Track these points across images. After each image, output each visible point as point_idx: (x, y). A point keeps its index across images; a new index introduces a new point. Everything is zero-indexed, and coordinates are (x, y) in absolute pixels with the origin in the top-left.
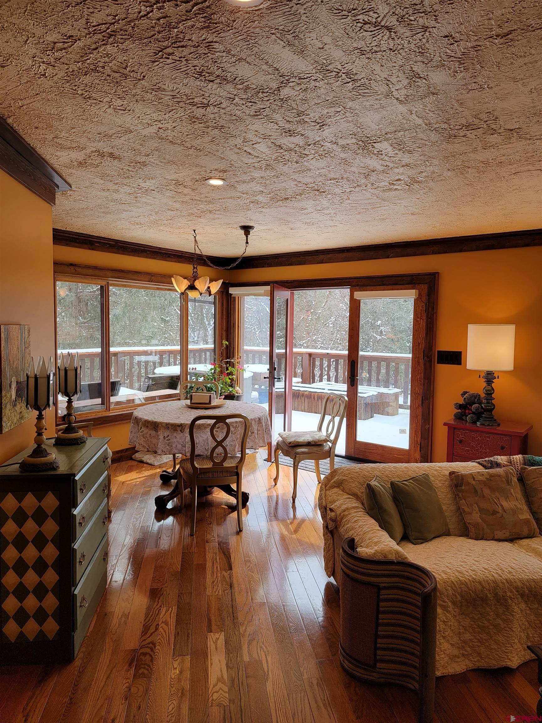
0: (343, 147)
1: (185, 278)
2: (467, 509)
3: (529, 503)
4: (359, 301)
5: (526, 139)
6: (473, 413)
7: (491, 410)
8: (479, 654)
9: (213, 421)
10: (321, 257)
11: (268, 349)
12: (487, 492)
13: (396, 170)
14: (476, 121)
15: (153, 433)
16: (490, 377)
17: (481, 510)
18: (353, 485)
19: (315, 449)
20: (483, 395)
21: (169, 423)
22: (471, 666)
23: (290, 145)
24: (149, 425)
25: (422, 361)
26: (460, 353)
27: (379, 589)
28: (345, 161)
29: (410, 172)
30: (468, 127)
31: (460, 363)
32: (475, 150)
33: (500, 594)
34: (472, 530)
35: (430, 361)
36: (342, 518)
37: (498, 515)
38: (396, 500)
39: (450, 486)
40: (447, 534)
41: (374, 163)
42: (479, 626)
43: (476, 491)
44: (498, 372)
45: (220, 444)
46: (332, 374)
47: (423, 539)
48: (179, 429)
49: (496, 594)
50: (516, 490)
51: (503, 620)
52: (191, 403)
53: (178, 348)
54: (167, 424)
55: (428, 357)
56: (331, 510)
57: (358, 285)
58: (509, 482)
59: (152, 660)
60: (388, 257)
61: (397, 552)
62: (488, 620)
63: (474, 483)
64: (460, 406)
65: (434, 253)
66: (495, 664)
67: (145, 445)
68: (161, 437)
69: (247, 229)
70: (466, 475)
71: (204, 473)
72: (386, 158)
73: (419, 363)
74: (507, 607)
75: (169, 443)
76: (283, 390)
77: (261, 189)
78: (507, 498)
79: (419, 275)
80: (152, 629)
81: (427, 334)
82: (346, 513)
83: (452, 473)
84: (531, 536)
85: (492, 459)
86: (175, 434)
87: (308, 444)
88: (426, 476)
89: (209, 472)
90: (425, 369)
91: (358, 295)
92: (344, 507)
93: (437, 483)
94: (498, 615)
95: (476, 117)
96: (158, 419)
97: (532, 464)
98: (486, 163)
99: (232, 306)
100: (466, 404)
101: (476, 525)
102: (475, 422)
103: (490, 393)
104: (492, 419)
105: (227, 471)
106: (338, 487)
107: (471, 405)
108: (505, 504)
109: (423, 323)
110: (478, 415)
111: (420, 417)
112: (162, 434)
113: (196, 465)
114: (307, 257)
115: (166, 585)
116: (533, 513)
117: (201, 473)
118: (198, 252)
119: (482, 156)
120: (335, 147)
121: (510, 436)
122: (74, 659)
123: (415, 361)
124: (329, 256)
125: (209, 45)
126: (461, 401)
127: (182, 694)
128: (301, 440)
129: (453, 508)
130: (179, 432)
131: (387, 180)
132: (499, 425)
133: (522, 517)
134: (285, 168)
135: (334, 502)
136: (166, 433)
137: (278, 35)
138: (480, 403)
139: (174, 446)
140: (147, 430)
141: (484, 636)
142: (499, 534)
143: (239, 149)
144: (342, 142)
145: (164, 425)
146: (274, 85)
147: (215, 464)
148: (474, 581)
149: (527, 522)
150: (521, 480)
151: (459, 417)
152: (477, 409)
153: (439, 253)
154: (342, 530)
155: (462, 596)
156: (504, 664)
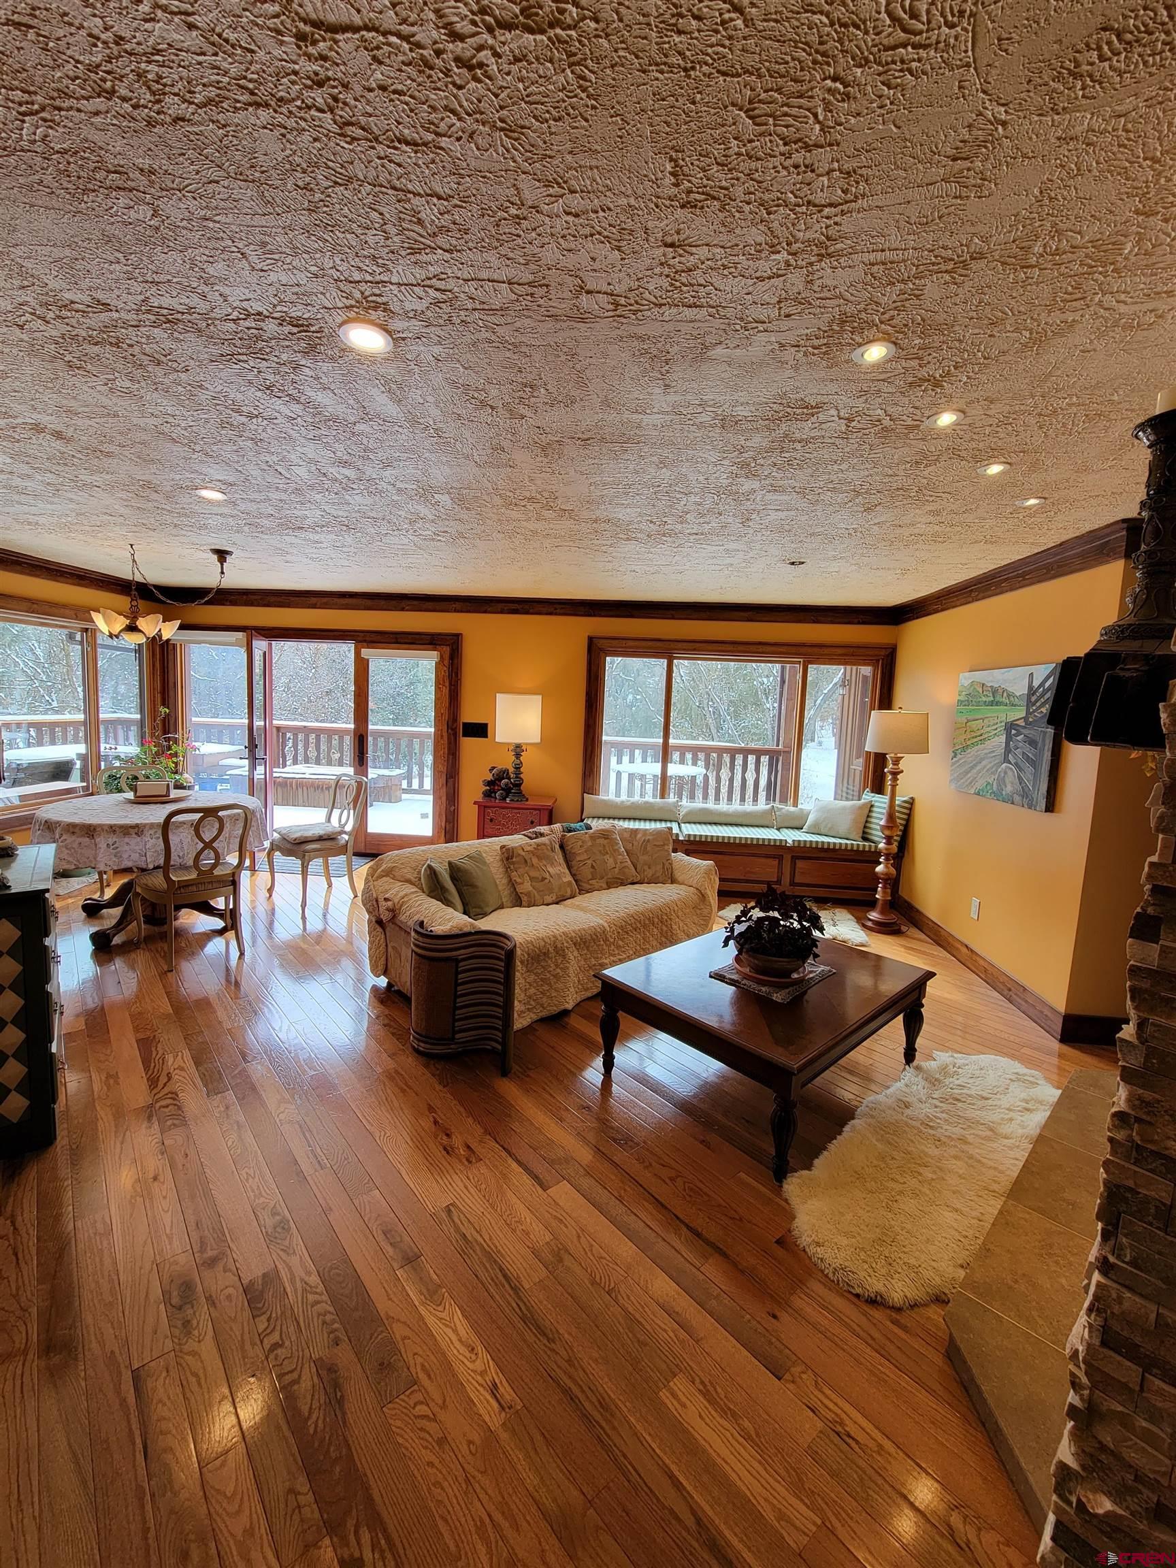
0: (399, 490)
1: (120, 614)
2: (519, 880)
3: (569, 868)
4: (368, 660)
5: (575, 520)
6: (503, 789)
7: (520, 785)
8: (542, 1005)
9: (198, 816)
10: (314, 600)
11: (246, 721)
12: (535, 861)
13: (447, 523)
14: (539, 496)
15: (86, 840)
16: (518, 750)
17: (532, 879)
18: (406, 871)
19: (328, 844)
20: (511, 770)
21: (115, 825)
22: (535, 1017)
23: (337, 476)
24: (77, 830)
25: (445, 735)
26: (486, 725)
27: (457, 961)
28: (395, 504)
29: (461, 528)
30: (531, 499)
31: (485, 736)
32: (528, 520)
33: (559, 946)
34: (525, 899)
35: (455, 735)
36: (402, 906)
37: (547, 881)
38: (454, 879)
39: (502, 860)
40: (501, 907)
41: (424, 511)
42: (542, 980)
43: (526, 861)
44: (527, 744)
45: (208, 845)
46: (312, 753)
47: (485, 915)
48: (132, 831)
49: (556, 947)
50: (559, 856)
51: (561, 969)
52: (136, 796)
53: (81, 717)
54: (111, 827)
55: (452, 729)
56: (386, 900)
57: (365, 641)
58: (553, 850)
59: (179, 1108)
60: (403, 609)
61: (472, 925)
62: (549, 972)
63: (523, 854)
64: (489, 783)
65: (456, 611)
66: (555, 1010)
67: (71, 859)
68: (103, 845)
69: (222, 555)
70: (516, 848)
71: (183, 887)
72: (442, 510)
73: (442, 736)
74: (564, 956)
75: (117, 853)
76: (263, 777)
77: (272, 512)
78: (552, 864)
79: (440, 634)
80: (163, 1079)
81: (450, 704)
82: (405, 899)
83: (502, 847)
84: (572, 897)
85: (535, 830)
86: (126, 840)
87: (320, 839)
88: (479, 853)
89: (192, 885)
90: (449, 743)
91: (365, 653)
92: (402, 894)
93: (489, 859)
94: (557, 966)
95: (540, 493)
96: (94, 821)
97: (570, 831)
98: (535, 533)
99: (171, 657)
100: (496, 779)
101: (528, 894)
102: (504, 799)
103: (518, 768)
104: (520, 793)
105: (219, 882)
106: (387, 876)
107: (500, 781)
108: (551, 870)
109: (446, 691)
110: (507, 791)
111: (444, 798)
112: (102, 841)
113: (174, 878)
114: (292, 599)
115: (159, 1031)
116: (573, 875)
117: (179, 888)
118: (138, 578)
119: (531, 525)
120: (390, 488)
121: (539, 810)
122: (55, 1139)
123: (438, 737)
124: (325, 600)
125: (297, 367)
126: (490, 777)
127: (238, 1126)
128: (309, 834)
129: (505, 881)
130: (134, 836)
131: (433, 529)
132: (527, 800)
133: (565, 880)
134: (318, 497)
135: (387, 891)
136: (110, 840)
137: (382, 382)
138: (509, 778)
139: (125, 856)
140: (74, 838)
141: (546, 987)
142: (548, 899)
143: (270, 466)
144: (399, 485)
145: (106, 828)
146: (352, 419)
147: (201, 873)
148: (538, 938)
149: (569, 883)
150: (562, 847)
151: (487, 794)
152: (506, 785)
153: (462, 612)
154: (402, 918)
155: (529, 954)
156: (562, 1007)
